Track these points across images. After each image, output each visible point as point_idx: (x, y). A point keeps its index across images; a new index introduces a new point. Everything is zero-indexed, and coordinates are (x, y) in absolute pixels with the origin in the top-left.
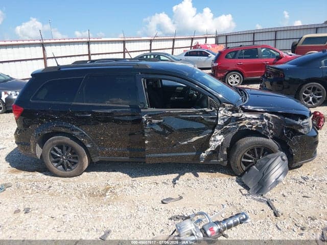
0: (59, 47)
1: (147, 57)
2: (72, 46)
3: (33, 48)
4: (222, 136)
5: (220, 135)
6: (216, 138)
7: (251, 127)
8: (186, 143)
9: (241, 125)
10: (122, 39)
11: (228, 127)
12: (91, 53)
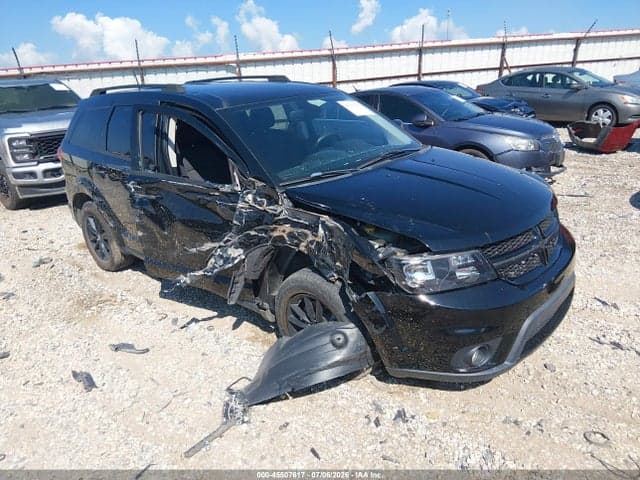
0: (362, 61)
1: (534, 78)
2: (387, 60)
3: (316, 65)
4: (241, 251)
5: (236, 248)
6: (226, 251)
7: (297, 245)
8: (194, 250)
9: (275, 234)
10: (501, 40)
11: (253, 233)
12: (423, 72)
